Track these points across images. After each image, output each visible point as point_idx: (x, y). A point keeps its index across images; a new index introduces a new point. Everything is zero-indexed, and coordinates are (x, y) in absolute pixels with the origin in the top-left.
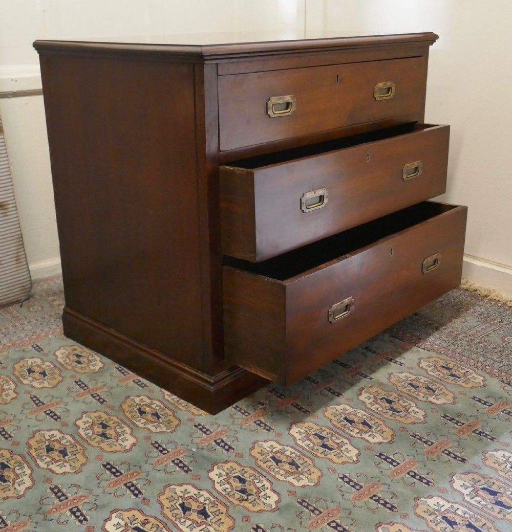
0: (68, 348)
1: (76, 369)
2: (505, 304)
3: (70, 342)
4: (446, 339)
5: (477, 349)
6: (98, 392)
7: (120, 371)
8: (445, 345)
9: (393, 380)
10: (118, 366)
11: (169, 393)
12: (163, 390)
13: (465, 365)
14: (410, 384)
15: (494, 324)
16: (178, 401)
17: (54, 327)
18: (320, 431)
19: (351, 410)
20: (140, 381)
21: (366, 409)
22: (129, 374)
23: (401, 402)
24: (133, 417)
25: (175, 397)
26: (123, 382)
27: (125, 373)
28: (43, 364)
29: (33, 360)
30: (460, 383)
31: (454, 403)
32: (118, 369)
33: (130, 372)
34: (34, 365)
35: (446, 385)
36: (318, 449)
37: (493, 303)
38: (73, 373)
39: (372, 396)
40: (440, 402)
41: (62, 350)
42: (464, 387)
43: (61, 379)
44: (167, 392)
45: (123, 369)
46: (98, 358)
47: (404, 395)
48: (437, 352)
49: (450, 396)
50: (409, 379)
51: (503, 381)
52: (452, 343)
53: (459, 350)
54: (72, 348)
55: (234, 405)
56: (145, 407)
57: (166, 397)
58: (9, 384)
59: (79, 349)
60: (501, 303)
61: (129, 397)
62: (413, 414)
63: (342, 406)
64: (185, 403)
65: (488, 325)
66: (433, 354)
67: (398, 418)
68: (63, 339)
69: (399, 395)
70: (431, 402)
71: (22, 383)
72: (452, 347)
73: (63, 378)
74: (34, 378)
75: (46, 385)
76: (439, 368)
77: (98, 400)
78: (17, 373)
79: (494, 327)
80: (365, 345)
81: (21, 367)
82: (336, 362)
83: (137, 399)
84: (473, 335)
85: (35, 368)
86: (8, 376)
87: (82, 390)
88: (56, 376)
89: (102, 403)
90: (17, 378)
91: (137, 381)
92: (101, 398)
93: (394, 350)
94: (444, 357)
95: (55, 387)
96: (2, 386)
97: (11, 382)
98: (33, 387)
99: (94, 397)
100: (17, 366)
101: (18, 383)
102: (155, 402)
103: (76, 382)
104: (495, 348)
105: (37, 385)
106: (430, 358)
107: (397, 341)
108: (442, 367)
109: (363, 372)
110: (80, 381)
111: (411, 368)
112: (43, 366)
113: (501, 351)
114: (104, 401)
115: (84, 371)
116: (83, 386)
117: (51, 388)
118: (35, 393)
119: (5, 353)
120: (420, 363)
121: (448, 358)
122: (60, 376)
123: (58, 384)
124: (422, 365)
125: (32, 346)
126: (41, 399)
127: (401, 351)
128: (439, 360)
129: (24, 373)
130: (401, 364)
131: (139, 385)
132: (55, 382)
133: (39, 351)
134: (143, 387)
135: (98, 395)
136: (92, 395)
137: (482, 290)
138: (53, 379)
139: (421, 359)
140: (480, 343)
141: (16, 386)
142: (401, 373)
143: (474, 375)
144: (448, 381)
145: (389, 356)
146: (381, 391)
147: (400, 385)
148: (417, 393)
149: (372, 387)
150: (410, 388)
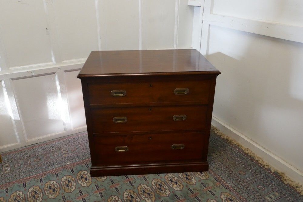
4: (235, 183)
5: (246, 191)
7: (111, 182)
8: (234, 186)
10: (111, 179)
13: (239, 199)
15: (256, 178)
26: (111, 187)
28: (87, 174)
29: (84, 172)
33: (115, 183)
37: (259, 165)
38: (96, 181)
48: (230, 191)
52: (237, 186)
53: (238, 190)
57: (124, 198)
61: (111, 196)
65: (254, 177)
66: (227, 191)
72: (236, 188)
73: (92, 182)
74: (83, 181)
75: (86, 185)
76: (228, 199)
77: (101, 196)
78: (78, 177)
79: (256, 179)
80: (202, 181)
81: (80, 174)
82: (189, 189)
83: (114, 197)
84: (246, 183)
85: (84, 176)
86: (74, 179)
87: (97, 189)
88: (90, 181)
89: (102, 197)
90: (77, 180)
91: (116, 188)
92: (102, 195)
93: (213, 186)
94: (231, 193)
95: (88, 186)
96: (72, 183)
97: (75, 182)
98: (81, 185)
99: (100, 194)
100: (78, 174)
101: (77, 183)
102: (120, 200)
103: (96, 185)
104: (253, 191)
105: (83, 185)
106: (225, 193)
107: (215, 181)
108: (229, 199)
109: (198, 197)
110: (97, 185)
111: (217, 197)
112: (87, 175)
113: (255, 194)
114: (103, 196)
115: (99, 180)
116: (97, 187)
117: (87, 187)
118: (81, 189)
119: (76, 167)
120: (221, 195)
121: (233, 194)
122: (91, 181)
123: (90, 185)
124: (221, 196)
125: (85, 164)
126: (82, 192)
127: (215, 187)
128: (228, 195)
129: (80, 178)
130: (213, 194)
131: (116, 190)
132: (89, 184)
133: (87, 167)
134: (117, 192)
135: (101, 193)
136: (99, 193)
137: (256, 157)
138: (89, 182)
139: (222, 193)
140: (248, 187)
141: (76, 184)
142: (212, 199)
145: (210, 189)
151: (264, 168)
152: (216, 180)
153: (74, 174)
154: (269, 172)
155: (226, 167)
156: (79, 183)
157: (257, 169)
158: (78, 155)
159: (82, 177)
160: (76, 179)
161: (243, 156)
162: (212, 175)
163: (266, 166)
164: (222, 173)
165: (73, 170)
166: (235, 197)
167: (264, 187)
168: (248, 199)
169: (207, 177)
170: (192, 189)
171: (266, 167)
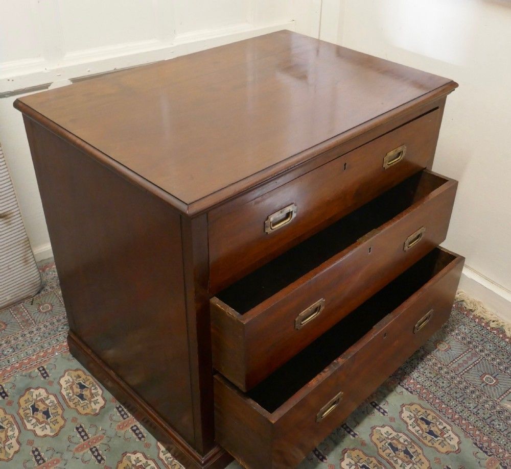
0: (74, 374)
1: (78, 407)
2: (488, 324)
3: (75, 364)
4: (429, 375)
5: (456, 393)
6: (98, 445)
7: (120, 412)
8: (427, 384)
9: (374, 438)
10: (118, 404)
12: (159, 443)
13: (444, 418)
14: (390, 444)
15: (475, 355)
16: (171, 462)
17: (61, 338)
20: (138, 429)
22: (128, 417)
25: (169, 455)
26: (122, 429)
27: (125, 416)
28: (48, 398)
29: (38, 392)
30: (436, 445)
32: (118, 408)
33: (129, 414)
34: (38, 399)
35: (424, 447)
37: (477, 320)
38: (75, 414)
39: (353, 462)
41: (67, 378)
42: (439, 452)
43: (63, 422)
44: (163, 448)
45: (123, 410)
46: (100, 392)
47: (384, 462)
48: (421, 397)
49: (426, 466)
50: (390, 437)
51: (476, 444)
52: (435, 382)
53: (440, 393)
54: (77, 373)
57: (161, 455)
58: (13, 430)
59: (83, 376)
60: (484, 321)
61: (126, 453)
64: (178, 465)
65: (469, 355)
66: (414, 398)
68: (69, 359)
69: (379, 461)
71: (25, 427)
72: (433, 389)
73: (65, 421)
74: (38, 420)
75: (48, 432)
76: (419, 422)
77: (96, 457)
78: (21, 411)
79: (474, 359)
81: (27, 401)
83: (133, 457)
84: (454, 371)
85: (40, 403)
86: (13, 416)
87: (82, 440)
88: (59, 418)
89: (99, 461)
90: (22, 419)
91: (135, 428)
92: (99, 455)
93: (380, 389)
94: (424, 403)
95: (57, 435)
96: (7, 432)
97: (15, 426)
98: (36, 435)
99: (93, 452)
100: (22, 401)
101: (22, 428)
102: (150, 462)
103: (77, 429)
104: (473, 392)
105: (39, 432)
106: (411, 404)
108: (422, 419)
109: (348, 424)
110: (81, 427)
111: (392, 419)
112: (47, 402)
113: (478, 397)
114: (102, 459)
115: (85, 412)
116: (83, 434)
117: (53, 437)
118: (38, 444)
119: (12, 379)
120: (402, 412)
121: (428, 406)
122: (63, 417)
123: (60, 431)
124: (403, 415)
125: (38, 369)
126: (42, 454)
127: (386, 392)
128: (419, 408)
129: (28, 411)
130: (384, 413)
131: (137, 434)
132: (57, 427)
133: (45, 377)
134: (140, 439)
135: (97, 450)
136: (91, 449)
137: (468, 301)
138: (56, 422)
139: (403, 405)
140: (460, 382)
141: (20, 432)
142: (383, 426)
143: (450, 432)
144: (426, 441)
145: (373, 400)
146: (362, 455)
147: (380, 445)
148: (395, 459)
149: (354, 449)
150: (390, 451)
151: (489, 328)
153: (10, 403)
154: (501, 336)
156: (29, 426)
157: (473, 331)
158: (13, 342)
159: (35, 409)
160: (18, 419)
163: (493, 321)
165: (6, 390)
166: (435, 413)
167: (495, 377)
168: (465, 415)
171: (493, 325)
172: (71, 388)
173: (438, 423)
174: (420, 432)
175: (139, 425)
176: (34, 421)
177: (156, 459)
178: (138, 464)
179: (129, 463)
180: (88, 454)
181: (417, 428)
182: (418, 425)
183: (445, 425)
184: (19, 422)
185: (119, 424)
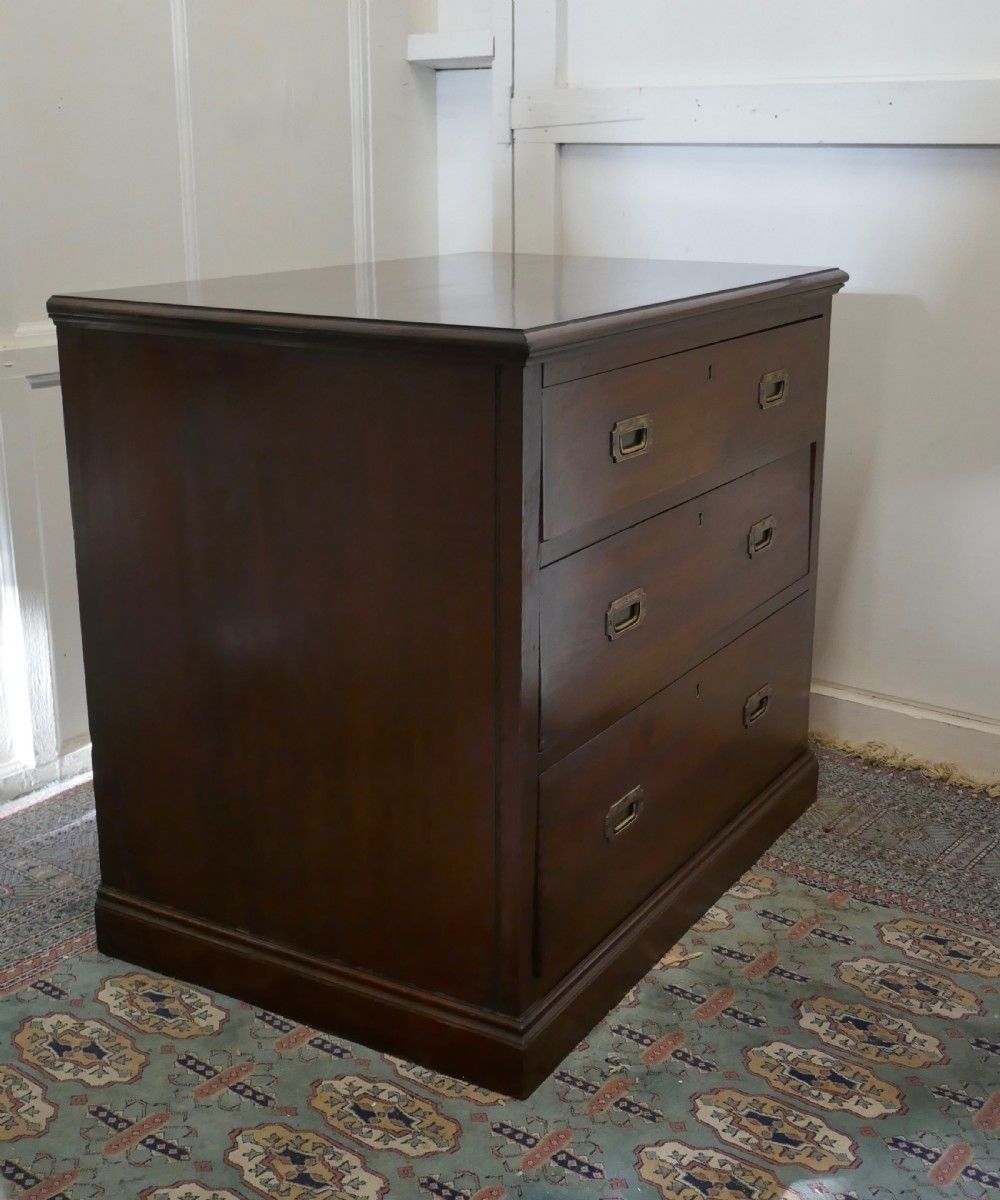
0: (125, 982)
1: (164, 1030)
2: (984, 793)
3: (120, 966)
4: (906, 878)
5: (973, 893)
6: (246, 1079)
7: (270, 1023)
8: (910, 889)
9: (846, 978)
10: (260, 1012)
11: (404, 1063)
12: (387, 1056)
13: (968, 930)
14: (882, 982)
15: (980, 839)
16: (431, 1078)
17: (63, 934)
18: (758, 1106)
19: (796, 1053)
20: (325, 1042)
21: (824, 1047)
22: (292, 1028)
23: (884, 1022)
24: (350, 1126)
25: (419, 1069)
26: (289, 1047)
27: (284, 1028)
28: (83, 1026)
29: (54, 1020)
30: (975, 968)
31: (983, 1012)
32: (262, 1018)
33: (293, 1023)
34: (60, 1031)
35: (952, 975)
36: (770, 1147)
37: (960, 792)
38: (165, 1041)
39: (823, 1018)
40: (957, 1013)
41: (111, 990)
42: (985, 977)
43: (142, 1058)
44: (398, 1062)
45: (274, 1018)
46: (205, 999)
47: (883, 1007)
48: (906, 909)
49: (970, 999)
50: (877, 972)
52: (923, 885)
53: (942, 900)
54: (132, 979)
55: (557, 1072)
56: (365, 1101)
57: (402, 1072)
59: (151, 982)
60: (974, 791)
61: (318, 1082)
62: (916, 1046)
63: (776, 1046)
64: (449, 1081)
65: (971, 840)
66: (897, 913)
67: (892, 1058)
68: (100, 962)
69: (873, 1008)
70: (938, 1016)
71: (54, 1079)
72: (926, 895)
73: (146, 1054)
74: (77, 1064)
75: (114, 1077)
76: (923, 943)
77: (253, 1098)
78: (29, 1056)
79: (984, 844)
80: (759, 906)
81: (34, 1038)
82: (719, 950)
83: (340, 1085)
84: (953, 864)
85: (67, 1038)
86: (11, 1066)
87: (202, 1078)
88: (128, 1053)
89: (264, 1103)
90: (36, 1067)
91: (318, 1042)
92: (256, 1093)
93: (820, 911)
94: (919, 916)
95: (137, 1078)
96: (10, 1092)
97: (25, 1080)
98: (87, 1085)
99: (240, 1092)
100: (21, 1039)
102: (381, 1086)
103: (183, 1062)
105: (93, 1080)
106: (894, 922)
107: (816, 892)
108: (927, 938)
109: (781, 967)
110: (190, 1058)
111: (869, 948)
112: (85, 1033)
114: (268, 1098)
115: (187, 1034)
116: (200, 1068)
117: (130, 1083)
118: (97, 1100)
120: (881, 935)
121: (929, 918)
122: (137, 1051)
123: (141, 1072)
124: (885, 938)
125: (34, 986)
126: (118, 1113)
127: (834, 912)
128: (914, 925)
129: (45, 1054)
130: (846, 941)
131: (328, 1051)
132: (133, 1067)
133: (57, 997)
134: (339, 1055)
135: (248, 1087)
136: (233, 1089)
137: (928, 766)
138: (125, 1060)
139: (879, 926)
140: (973, 879)
141: (44, 1087)
142: (855, 959)
143: (992, 948)
144: (953, 967)
145: (816, 926)
146: (834, 1005)
147: (864, 986)
148: (904, 1000)
149: (813, 998)
150: (886, 990)
151: (988, 799)
152: (815, 886)
155: (827, 831)
156: (62, 1075)
157: (961, 807)
159: (61, 1048)
160: (25, 1068)
161: (870, 777)
162: (784, 873)
163: (993, 787)
164: (824, 855)
166: (945, 925)
169: (766, 884)
170: (730, 944)
171: (993, 793)
172: (132, 1003)
173: (961, 940)
174: (933, 956)
175: (326, 1037)
176: (68, 1066)
177: (396, 1080)
178: (356, 1094)
179: (334, 1095)
180: (232, 1097)
181: (926, 952)
182: (925, 948)
183: (976, 939)
184: (33, 1072)
185: (278, 1040)
